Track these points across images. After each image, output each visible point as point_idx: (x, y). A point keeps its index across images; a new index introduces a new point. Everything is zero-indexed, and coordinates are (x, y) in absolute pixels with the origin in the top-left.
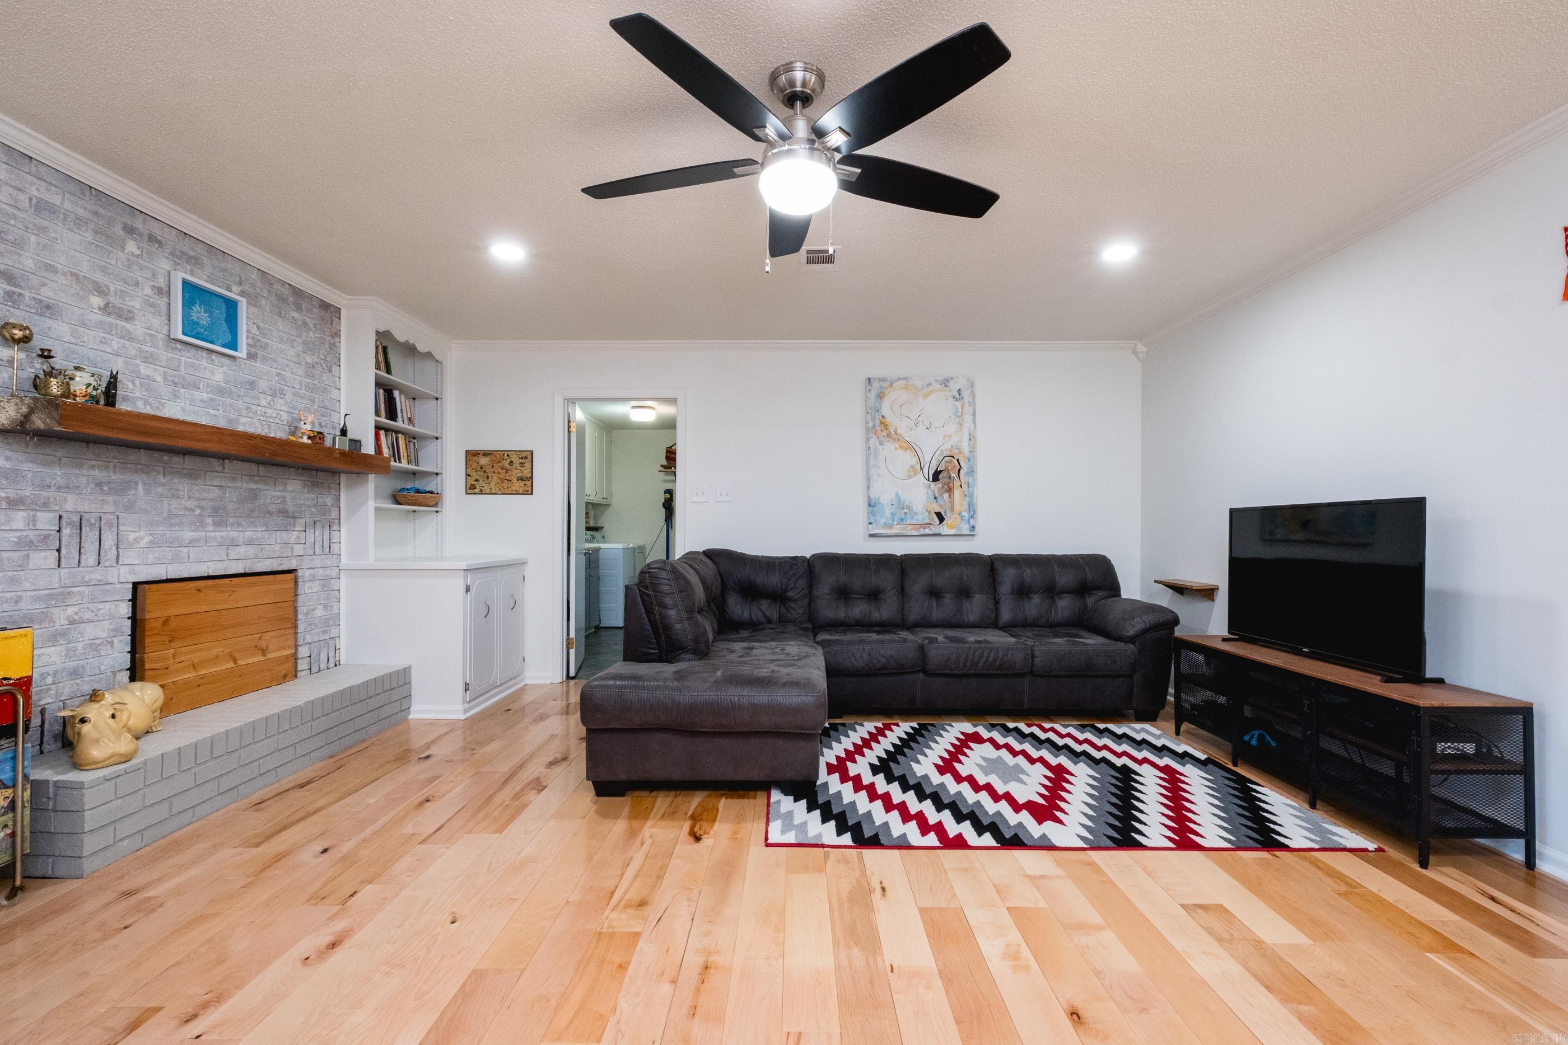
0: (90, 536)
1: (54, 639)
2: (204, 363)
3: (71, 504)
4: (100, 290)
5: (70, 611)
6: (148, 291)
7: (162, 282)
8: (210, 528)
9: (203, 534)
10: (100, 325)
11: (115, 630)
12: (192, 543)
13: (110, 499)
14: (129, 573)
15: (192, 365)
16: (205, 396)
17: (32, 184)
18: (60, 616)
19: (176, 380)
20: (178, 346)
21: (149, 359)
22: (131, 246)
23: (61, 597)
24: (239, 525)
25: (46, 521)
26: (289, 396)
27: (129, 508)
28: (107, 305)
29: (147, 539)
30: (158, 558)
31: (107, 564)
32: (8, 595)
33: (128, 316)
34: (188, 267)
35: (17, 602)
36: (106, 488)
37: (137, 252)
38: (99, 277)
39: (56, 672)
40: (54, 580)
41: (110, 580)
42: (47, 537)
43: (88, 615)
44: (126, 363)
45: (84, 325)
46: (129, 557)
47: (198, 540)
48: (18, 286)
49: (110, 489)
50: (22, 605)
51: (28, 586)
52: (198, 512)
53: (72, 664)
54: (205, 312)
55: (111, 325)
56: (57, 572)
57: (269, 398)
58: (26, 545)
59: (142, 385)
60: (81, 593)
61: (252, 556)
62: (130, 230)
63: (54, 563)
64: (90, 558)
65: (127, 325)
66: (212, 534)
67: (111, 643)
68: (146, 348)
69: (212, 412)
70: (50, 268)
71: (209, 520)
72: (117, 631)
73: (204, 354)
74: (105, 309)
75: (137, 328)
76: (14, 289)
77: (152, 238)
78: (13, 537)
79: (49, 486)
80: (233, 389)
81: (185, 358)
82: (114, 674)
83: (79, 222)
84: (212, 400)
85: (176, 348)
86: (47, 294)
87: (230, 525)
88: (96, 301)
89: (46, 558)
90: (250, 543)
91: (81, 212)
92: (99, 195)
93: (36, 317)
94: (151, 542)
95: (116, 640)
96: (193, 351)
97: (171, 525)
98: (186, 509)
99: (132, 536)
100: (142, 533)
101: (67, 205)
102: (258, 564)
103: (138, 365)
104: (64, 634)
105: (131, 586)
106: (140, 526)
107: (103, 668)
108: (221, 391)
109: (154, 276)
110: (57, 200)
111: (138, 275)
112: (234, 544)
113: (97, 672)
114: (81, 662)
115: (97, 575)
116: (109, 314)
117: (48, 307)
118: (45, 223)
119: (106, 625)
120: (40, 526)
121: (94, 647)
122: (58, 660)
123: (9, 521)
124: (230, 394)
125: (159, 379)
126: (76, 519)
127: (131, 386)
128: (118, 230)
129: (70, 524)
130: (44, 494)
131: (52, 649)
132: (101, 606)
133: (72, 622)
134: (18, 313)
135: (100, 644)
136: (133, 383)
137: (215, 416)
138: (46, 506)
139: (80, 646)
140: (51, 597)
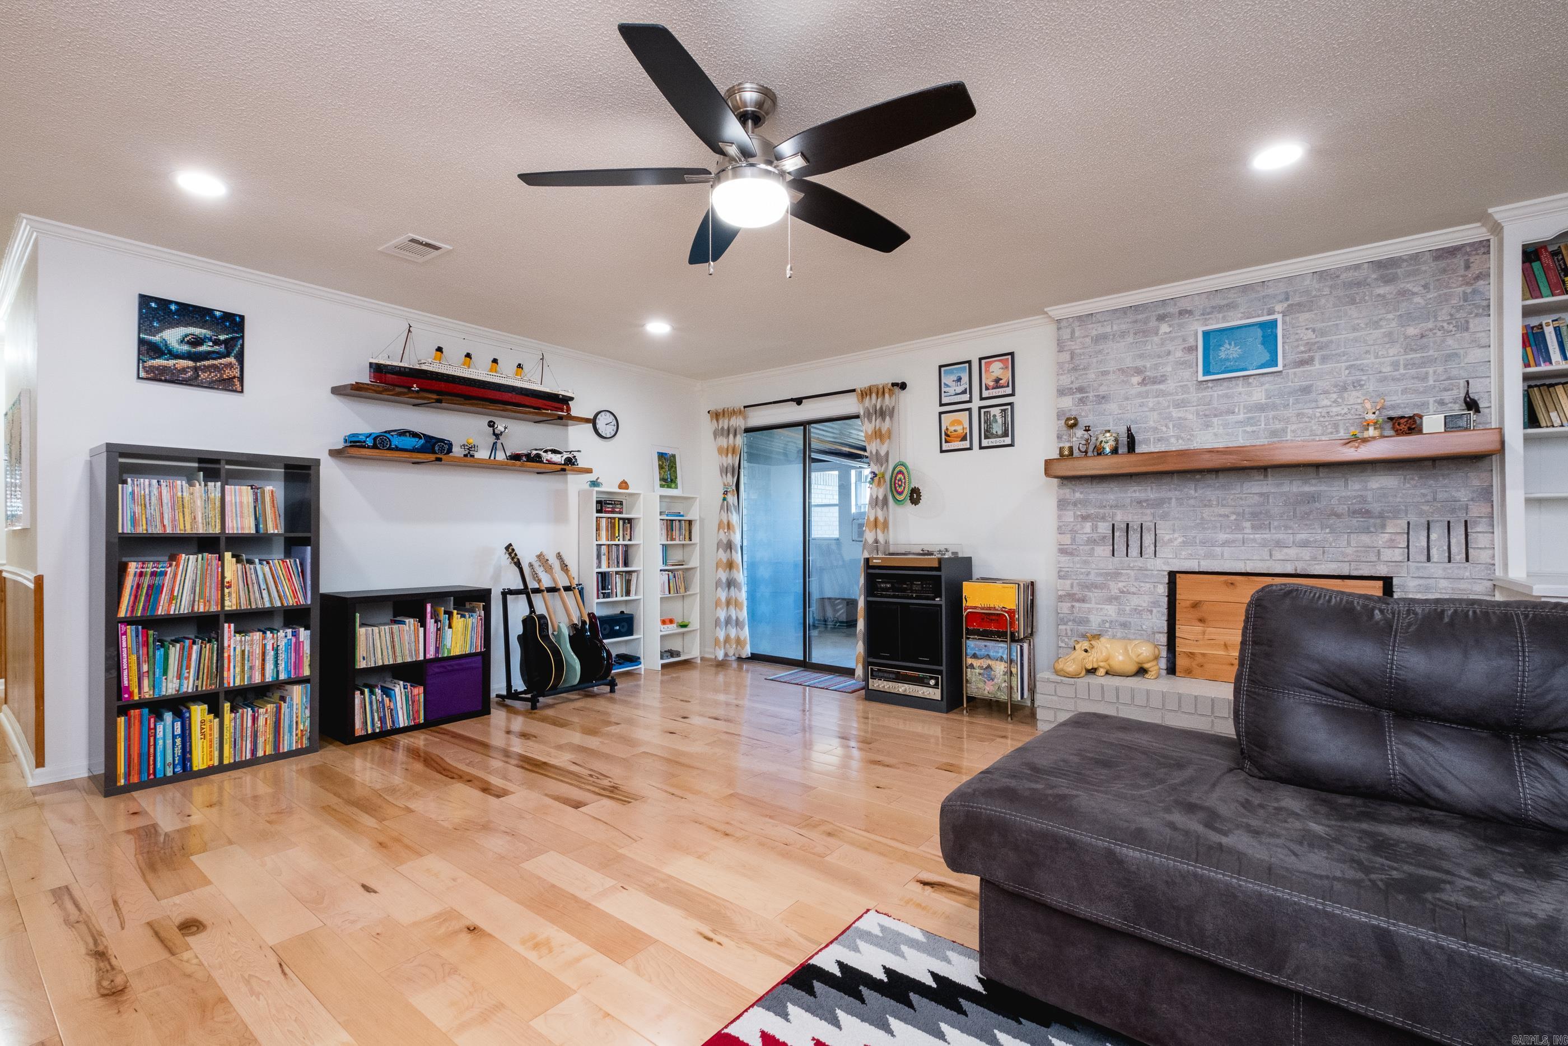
0: (1134, 538)
1: (1111, 600)
2: (1240, 389)
3: (1120, 517)
4: (1138, 371)
5: (1121, 585)
6: (1179, 354)
7: (1191, 342)
8: (1247, 531)
9: (1241, 536)
10: (1140, 395)
11: (1153, 603)
12: (1225, 543)
13: (1148, 511)
14: (1164, 563)
15: (1227, 396)
16: (1241, 417)
17: (1093, 328)
18: (1115, 587)
19: (1207, 413)
20: (1210, 384)
21: (1179, 405)
22: (1164, 328)
23: (1116, 575)
24: (1286, 527)
25: (1104, 528)
26: (1371, 386)
27: (1164, 517)
28: (1144, 379)
29: (1180, 540)
30: (1191, 555)
31: (1147, 556)
32: (1083, 570)
33: (1163, 379)
34: (1221, 315)
35: (1087, 575)
36: (1145, 504)
37: (1168, 330)
38: (1139, 363)
39: (1111, 622)
40: (1110, 564)
41: (1149, 567)
42: (1104, 537)
43: (1133, 590)
44: (1160, 414)
45: (1127, 399)
46: (1164, 552)
47: (1234, 541)
48: (1087, 392)
49: (1148, 504)
50: (1092, 577)
51: (1094, 566)
52: (1233, 517)
53: (1122, 619)
54: (1236, 346)
55: (1147, 392)
56: (1111, 559)
57: (1335, 396)
58: (1092, 542)
59: (1174, 426)
60: (1127, 574)
61: (1308, 558)
62: (1161, 318)
63: (1110, 553)
64: (1134, 551)
65: (1162, 387)
66: (1252, 536)
67: (1151, 612)
68: (1177, 397)
69: (1249, 429)
70: (1105, 373)
71: (1248, 524)
72: (1156, 604)
73: (1240, 382)
74: (1143, 383)
75: (1170, 385)
76: (1082, 395)
77: (1182, 313)
78: (1085, 537)
79: (1105, 507)
80: (1278, 401)
81: (1217, 393)
82: (1154, 633)
83: (1123, 334)
84: (1249, 418)
85: (1208, 387)
86: (1102, 391)
87: (1275, 528)
88: (1136, 379)
89: (1104, 550)
90: (1305, 544)
91: (1124, 327)
92: (1136, 309)
93: (1096, 406)
94: (1184, 542)
95: (1155, 610)
96: (1225, 384)
97: (1204, 529)
98: (1220, 516)
99: (1167, 537)
100: (1176, 535)
101: (1115, 328)
102: (1317, 567)
103: (1170, 413)
104: (1117, 598)
105: (1166, 573)
106: (1174, 530)
107: (1144, 627)
108: (1261, 408)
109: (1184, 340)
110: (1108, 329)
111: (1170, 346)
112: (1279, 544)
113: (1140, 628)
114: (1129, 620)
115: (1140, 563)
116: (1146, 385)
117: (1103, 397)
118: (1101, 347)
119: (1146, 598)
120: (1100, 531)
121: (1137, 611)
122: (1113, 615)
123: (1083, 528)
124: (1274, 407)
125: (1190, 417)
126: (1124, 526)
127: (1164, 429)
128: (1153, 323)
129: (1120, 529)
130: (1102, 511)
131: (1109, 607)
132: (1142, 584)
133: (1122, 592)
134: (1086, 408)
135: (1141, 611)
136: (1166, 426)
137: (1253, 432)
138: (1103, 518)
139: (1127, 608)
140: (1107, 574)
